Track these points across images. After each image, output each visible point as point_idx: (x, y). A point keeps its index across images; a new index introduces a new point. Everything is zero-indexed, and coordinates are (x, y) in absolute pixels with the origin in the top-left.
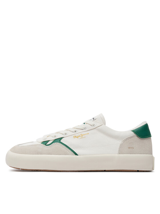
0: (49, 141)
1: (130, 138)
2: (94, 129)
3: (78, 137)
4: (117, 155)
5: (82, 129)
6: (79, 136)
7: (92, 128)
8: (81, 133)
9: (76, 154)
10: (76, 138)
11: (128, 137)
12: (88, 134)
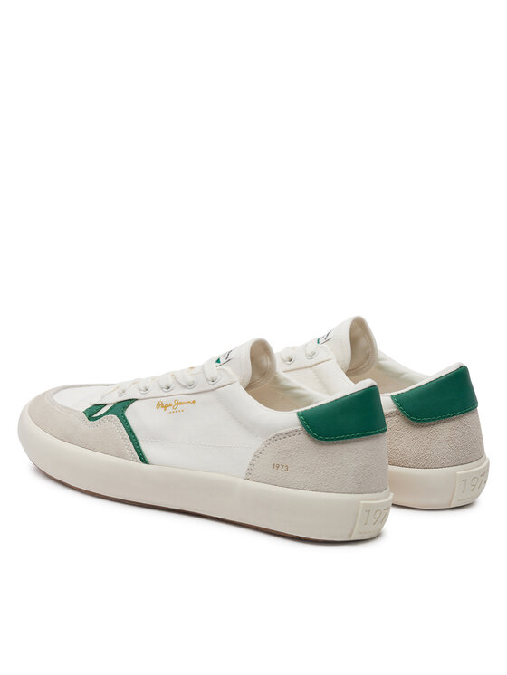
0: (105, 405)
1: (284, 435)
2: (213, 390)
3: (165, 407)
4: (241, 481)
5: (185, 387)
6: (170, 405)
7: (208, 389)
8: (175, 397)
9: (144, 460)
10: (161, 410)
11: (279, 432)
12: (194, 402)
